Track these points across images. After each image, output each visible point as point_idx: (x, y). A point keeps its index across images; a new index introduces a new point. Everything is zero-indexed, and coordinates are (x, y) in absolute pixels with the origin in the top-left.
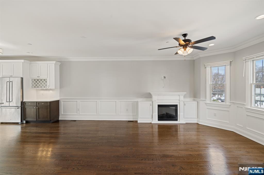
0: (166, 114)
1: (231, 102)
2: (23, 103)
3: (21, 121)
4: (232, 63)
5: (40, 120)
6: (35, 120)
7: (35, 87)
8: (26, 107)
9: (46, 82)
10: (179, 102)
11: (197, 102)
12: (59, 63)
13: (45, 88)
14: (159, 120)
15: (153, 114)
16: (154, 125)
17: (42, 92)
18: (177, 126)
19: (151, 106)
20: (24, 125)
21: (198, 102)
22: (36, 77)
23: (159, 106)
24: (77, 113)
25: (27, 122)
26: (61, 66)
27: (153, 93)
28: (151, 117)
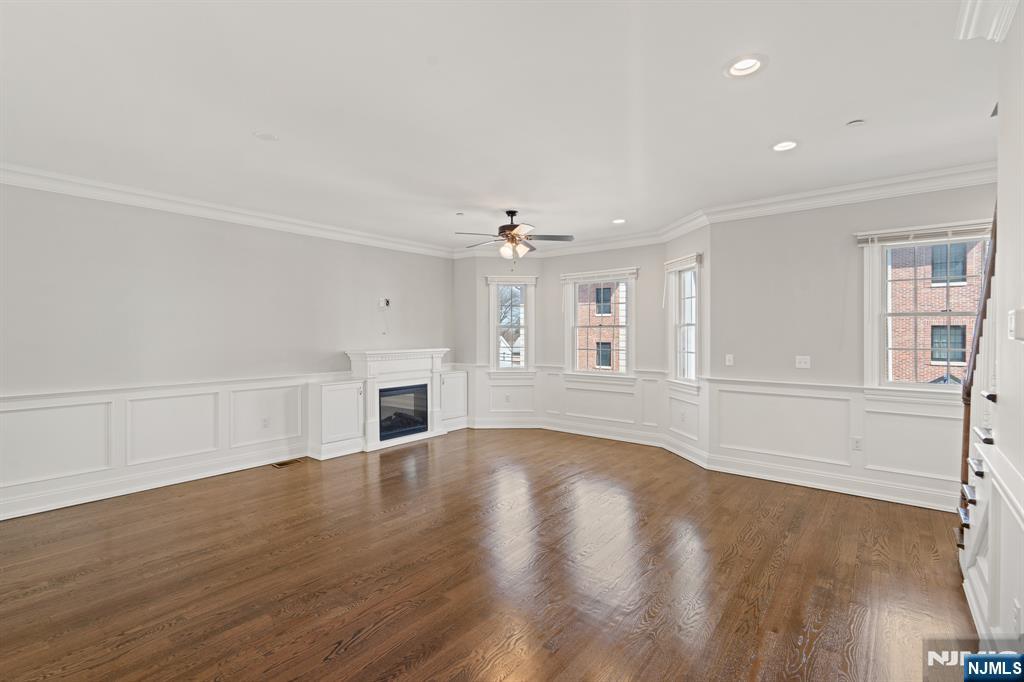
0: (394, 417)
1: (536, 367)
10: (431, 375)
14: (383, 438)
15: (368, 422)
16: (369, 456)
19: (361, 398)
23: (383, 393)
28: (361, 431)
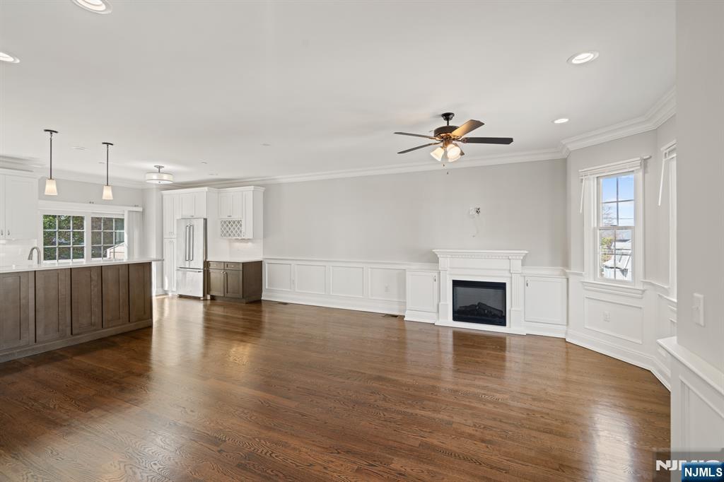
1: (645, 283)
2: (206, 264)
3: (204, 295)
4: (648, 164)
5: (229, 295)
6: (223, 295)
7: (225, 235)
8: (211, 270)
9: (241, 225)
10: (510, 275)
11: (566, 280)
12: (262, 189)
13: (240, 238)
14: (455, 318)
15: (441, 303)
16: (440, 329)
17: (237, 245)
18: (505, 339)
19: (436, 284)
20: (209, 302)
21: (568, 279)
22: (225, 217)
23: (456, 284)
24: (291, 288)
25: (213, 298)
26: (265, 194)
27: (438, 250)
28: (434, 309)
